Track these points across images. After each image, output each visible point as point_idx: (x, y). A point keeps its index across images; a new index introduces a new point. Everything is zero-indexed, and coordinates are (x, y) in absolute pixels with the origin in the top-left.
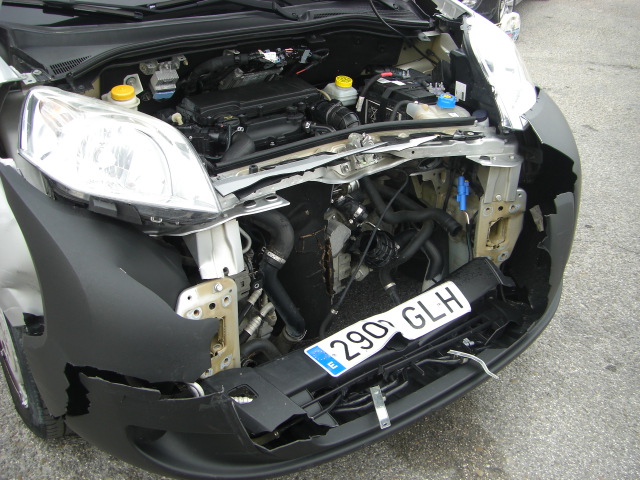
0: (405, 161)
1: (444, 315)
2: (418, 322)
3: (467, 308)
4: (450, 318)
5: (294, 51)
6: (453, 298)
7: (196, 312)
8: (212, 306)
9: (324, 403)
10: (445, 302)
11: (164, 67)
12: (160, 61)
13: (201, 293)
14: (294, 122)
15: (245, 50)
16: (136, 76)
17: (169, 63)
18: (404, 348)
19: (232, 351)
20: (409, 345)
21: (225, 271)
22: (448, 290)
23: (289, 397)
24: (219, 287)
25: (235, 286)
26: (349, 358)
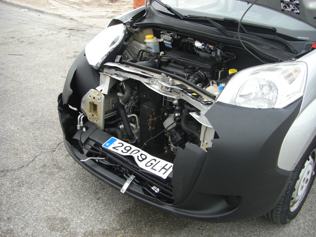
0: (180, 98)
1: (156, 170)
3: (165, 177)
5: (214, 48)
6: (167, 170)
7: (90, 96)
8: (94, 98)
9: (92, 149)
10: (164, 168)
12: (167, 32)
13: (94, 92)
18: (132, 164)
19: (99, 120)
20: (135, 165)
21: (101, 91)
22: (171, 167)
23: (89, 138)
24: (98, 93)
25: (103, 98)
26: (114, 148)
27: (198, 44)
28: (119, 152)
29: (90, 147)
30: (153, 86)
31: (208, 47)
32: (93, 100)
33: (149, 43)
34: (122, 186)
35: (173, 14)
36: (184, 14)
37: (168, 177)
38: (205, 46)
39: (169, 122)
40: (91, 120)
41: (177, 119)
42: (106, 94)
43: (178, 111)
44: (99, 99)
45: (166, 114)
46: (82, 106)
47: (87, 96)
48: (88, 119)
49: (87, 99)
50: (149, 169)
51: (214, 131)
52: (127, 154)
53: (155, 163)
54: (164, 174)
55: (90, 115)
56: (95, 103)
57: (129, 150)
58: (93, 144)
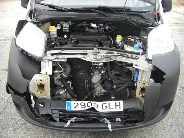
0: (113, 60)
1: (113, 109)
2: (104, 108)
3: (122, 110)
4: (115, 110)
5: (103, 25)
6: (120, 105)
7: (37, 80)
8: (41, 80)
9: (60, 115)
10: (116, 105)
11: (65, 24)
12: (64, 22)
13: (39, 76)
14: (94, 44)
15: (87, 23)
16: (60, 25)
17: (67, 23)
18: (94, 112)
19: (47, 94)
20: (97, 112)
21: (46, 73)
22: (120, 103)
23: (52, 110)
24: (44, 76)
25: (49, 78)
26: (75, 108)
27: (94, 26)
28: (80, 109)
29: (58, 115)
30: (87, 58)
31: (100, 26)
32: (41, 82)
33: (54, 32)
34: (108, 128)
35: (55, 9)
36: (69, 8)
37: (124, 109)
38: (98, 26)
39: (96, 78)
40: (40, 97)
41: (104, 74)
42: (52, 74)
43: (102, 69)
44: (45, 80)
45: (92, 74)
46: (31, 90)
47: (33, 81)
48: (38, 97)
49: (34, 83)
50: (108, 110)
51: (151, 72)
52: (87, 108)
53: (107, 105)
54: (120, 108)
55: (38, 94)
56: (43, 84)
57: (85, 105)
58: (57, 112)
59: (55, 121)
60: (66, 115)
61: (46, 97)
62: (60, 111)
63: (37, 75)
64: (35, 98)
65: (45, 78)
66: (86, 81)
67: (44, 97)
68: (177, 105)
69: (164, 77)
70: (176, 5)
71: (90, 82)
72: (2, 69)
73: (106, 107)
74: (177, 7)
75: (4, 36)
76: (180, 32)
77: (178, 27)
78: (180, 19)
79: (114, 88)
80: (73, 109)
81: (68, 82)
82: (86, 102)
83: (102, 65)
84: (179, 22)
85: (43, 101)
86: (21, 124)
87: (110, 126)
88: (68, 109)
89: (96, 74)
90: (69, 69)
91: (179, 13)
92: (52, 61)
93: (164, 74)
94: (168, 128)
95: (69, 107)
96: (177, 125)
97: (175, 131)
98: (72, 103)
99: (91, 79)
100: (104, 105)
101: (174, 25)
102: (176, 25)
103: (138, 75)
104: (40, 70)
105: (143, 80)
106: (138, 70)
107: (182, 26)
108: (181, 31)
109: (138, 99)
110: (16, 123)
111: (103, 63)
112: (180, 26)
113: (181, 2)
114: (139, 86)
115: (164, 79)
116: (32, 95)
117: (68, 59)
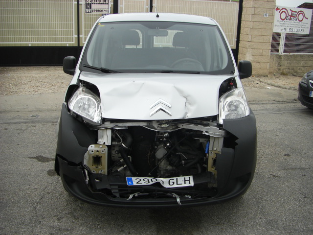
0: (180, 128)
2: (171, 183)
3: (192, 185)
4: (183, 185)
6: (189, 180)
7: (92, 151)
8: (98, 151)
9: (120, 190)
10: (185, 181)
13: (95, 147)
19: (104, 169)
21: (104, 143)
22: (189, 178)
23: (111, 185)
24: (101, 146)
25: (107, 148)
26: (137, 183)
28: (144, 184)
29: (117, 191)
32: (97, 154)
34: (176, 202)
37: (194, 184)
39: (161, 153)
40: (95, 172)
41: (170, 147)
42: (110, 144)
43: (167, 141)
44: (103, 151)
45: (156, 147)
46: (85, 163)
47: (89, 152)
48: (92, 172)
49: (89, 155)
50: (175, 186)
51: (223, 139)
52: (151, 183)
53: (175, 181)
54: (190, 183)
55: (93, 169)
56: (99, 156)
57: (148, 181)
58: (117, 187)
59: (115, 197)
60: (127, 190)
61: (102, 172)
62: (120, 186)
63: (93, 145)
64: (89, 173)
65: (103, 149)
66: (149, 154)
67: (100, 172)
68: (265, 194)
69: (237, 141)
70: (274, 75)
71: (154, 157)
72: (29, 156)
73: (174, 183)
74: (276, 78)
75: (23, 118)
76: (277, 113)
77: (274, 106)
78: (279, 95)
79: (182, 164)
80: (135, 184)
81: (129, 156)
82: (150, 179)
83: (167, 136)
84: (277, 98)
85: (99, 176)
86: (66, 214)
87: (178, 200)
88: (129, 183)
89: (160, 148)
90: (129, 139)
91: (278, 87)
92: (111, 129)
93: (237, 138)
94: (251, 216)
95: (130, 183)
96: (262, 213)
97: (261, 218)
98: (134, 179)
99: (155, 153)
100: (171, 181)
101: (270, 103)
102: (273, 103)
103: (209, 145)
104: (97, 140)
105: (215, 149)
106: (208, 137)
107: (281, 105)
108: (279, 111)
109: (211, 173)
110: (60, 213)
111: (168, 132)
112: (278, 105)
113: (281, 71)
114: (211, 156)
115: (237, 144)
116: (87, 170)
117: (130, 127)
